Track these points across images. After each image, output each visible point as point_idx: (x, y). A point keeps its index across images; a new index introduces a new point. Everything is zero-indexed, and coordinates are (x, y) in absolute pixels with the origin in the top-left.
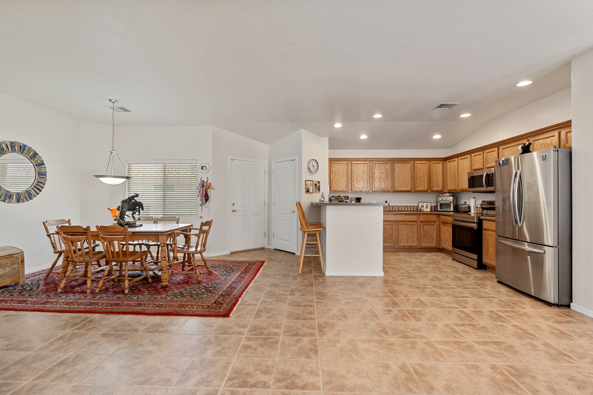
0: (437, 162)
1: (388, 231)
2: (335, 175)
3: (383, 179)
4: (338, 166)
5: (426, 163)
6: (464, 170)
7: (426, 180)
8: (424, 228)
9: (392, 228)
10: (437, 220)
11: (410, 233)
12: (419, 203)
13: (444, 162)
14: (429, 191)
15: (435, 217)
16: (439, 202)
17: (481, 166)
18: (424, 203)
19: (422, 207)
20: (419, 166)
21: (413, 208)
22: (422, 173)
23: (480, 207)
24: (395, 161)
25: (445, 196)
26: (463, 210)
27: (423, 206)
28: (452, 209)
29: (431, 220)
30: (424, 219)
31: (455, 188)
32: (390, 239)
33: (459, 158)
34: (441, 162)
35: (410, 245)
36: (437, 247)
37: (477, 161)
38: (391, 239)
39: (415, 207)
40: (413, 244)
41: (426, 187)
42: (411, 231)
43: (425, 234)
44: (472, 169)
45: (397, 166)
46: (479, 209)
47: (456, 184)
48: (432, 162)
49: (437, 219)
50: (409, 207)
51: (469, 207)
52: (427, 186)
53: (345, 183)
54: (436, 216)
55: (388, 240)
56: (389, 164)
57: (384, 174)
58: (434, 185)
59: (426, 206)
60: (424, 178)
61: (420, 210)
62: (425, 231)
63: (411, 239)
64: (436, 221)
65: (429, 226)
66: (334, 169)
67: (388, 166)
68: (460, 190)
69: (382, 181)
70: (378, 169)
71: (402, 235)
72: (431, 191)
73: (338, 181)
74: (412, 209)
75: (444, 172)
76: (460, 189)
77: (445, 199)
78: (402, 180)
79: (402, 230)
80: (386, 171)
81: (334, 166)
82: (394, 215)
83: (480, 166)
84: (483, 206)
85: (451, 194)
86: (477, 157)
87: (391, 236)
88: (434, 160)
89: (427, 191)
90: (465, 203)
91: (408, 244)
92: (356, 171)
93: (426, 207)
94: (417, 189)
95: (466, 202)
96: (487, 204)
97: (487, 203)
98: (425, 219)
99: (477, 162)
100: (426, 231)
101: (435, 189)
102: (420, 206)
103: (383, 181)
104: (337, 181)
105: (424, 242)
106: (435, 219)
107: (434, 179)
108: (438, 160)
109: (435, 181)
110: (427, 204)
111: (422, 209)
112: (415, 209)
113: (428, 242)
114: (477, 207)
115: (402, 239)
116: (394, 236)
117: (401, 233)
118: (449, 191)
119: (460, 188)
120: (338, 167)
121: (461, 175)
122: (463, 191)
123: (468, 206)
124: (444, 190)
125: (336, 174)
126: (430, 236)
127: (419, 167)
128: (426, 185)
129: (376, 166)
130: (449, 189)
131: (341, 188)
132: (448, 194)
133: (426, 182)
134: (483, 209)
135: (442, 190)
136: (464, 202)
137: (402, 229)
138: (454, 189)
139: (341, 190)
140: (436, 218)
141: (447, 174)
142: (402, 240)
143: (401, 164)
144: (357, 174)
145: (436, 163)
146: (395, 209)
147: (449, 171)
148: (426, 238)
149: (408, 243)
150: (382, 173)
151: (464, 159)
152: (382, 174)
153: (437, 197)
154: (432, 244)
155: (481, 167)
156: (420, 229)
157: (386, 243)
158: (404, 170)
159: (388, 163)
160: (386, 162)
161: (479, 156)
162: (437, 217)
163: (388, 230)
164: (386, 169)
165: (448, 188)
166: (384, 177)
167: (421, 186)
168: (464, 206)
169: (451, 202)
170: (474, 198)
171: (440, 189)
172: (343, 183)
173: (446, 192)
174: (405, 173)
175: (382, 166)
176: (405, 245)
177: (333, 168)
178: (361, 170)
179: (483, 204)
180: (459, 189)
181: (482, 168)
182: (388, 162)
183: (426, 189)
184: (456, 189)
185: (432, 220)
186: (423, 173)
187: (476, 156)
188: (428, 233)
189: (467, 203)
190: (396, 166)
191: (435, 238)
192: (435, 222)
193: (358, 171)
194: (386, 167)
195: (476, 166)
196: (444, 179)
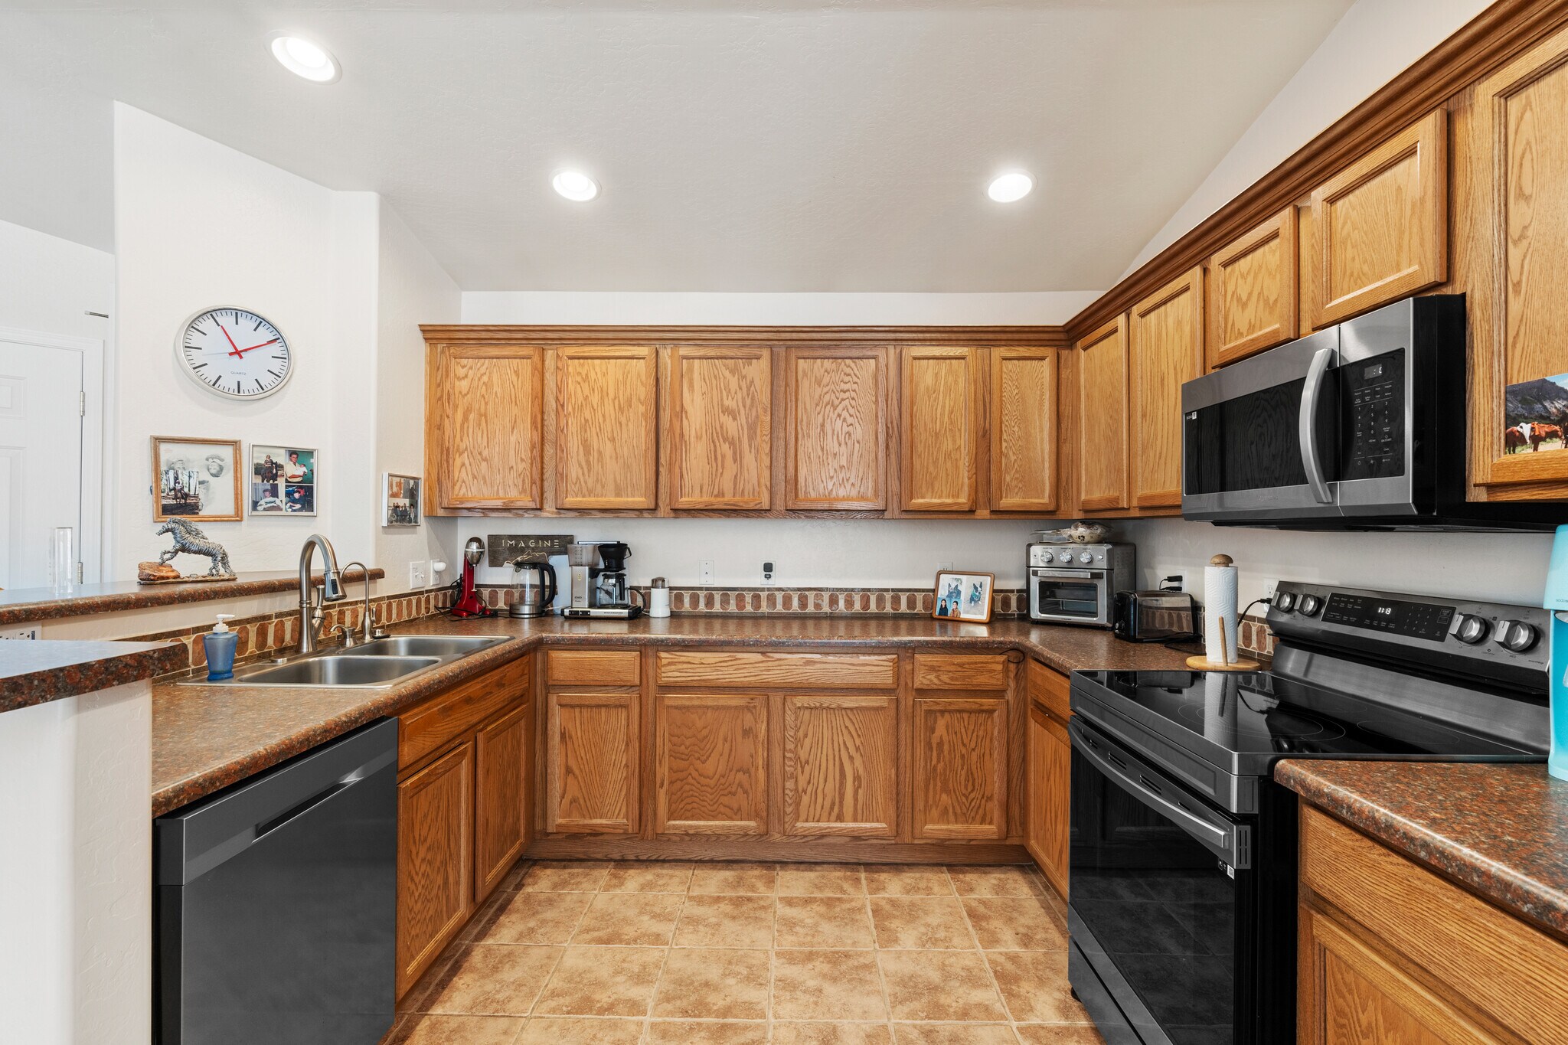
0: (1023, 351)
1: (727, 745)
2: (466, 419)
3: (732, 444)
4: (483, 369)
5: (963, 358)
6: (1163, 380)
7: (964, 452)
8: (933, 730)
9: (747, 727)
10: (1012, 684)
11: (851, 758)
12: (939, 574)
13: (1064, 353)
14: (983, 513)
15: (1000, 667)
16: (1035, 573)
17: (1277, 326)
18: (964, 578)
19: (950, 596)
20: (930, 371)
21: (911, 603)
22: (942, 415)
23: (1260, 620)
24: (798, 347)
25: (1070, 540)
26: (1162, 624)
27: (955, 593)
28: (1102, 618)
29: (975, 682)
30: (932, 677)
31: (1113, 493)
32: (734, 794)
33: (1136, 310)
34: (1049, 352)
35: (853, 830)
36: (1008, 842)
37: (1244, 298)
38: (746, 792)
39: (919, 596)
40: (868, 825)
41: (966, 488)
42: (857, 749)
43: (940, 766)
44: (1215, 359)
45: (805, 374)
46: (1255, 627)
47: (1119, 471)
48: (998, 352)
49: (1012, 675)
50: (888, 596)
51: (1196, 608)
52: (970, 486)
53: (521, 466)
54: (1003, 658)
55: (725, 800)
56: (764, 363)
57: (735, 419)
58: (1008, 479)
59: (971, 590)
60: (954, 441)
61: (944, 610)
62: (940, 744)
63: (856, 793)
64: (1004, 691)
65: (966, 716)
66: (464, 385)
67: (759, 370)
68: (1142, 508)
69: (723, 456)
70: (705, 389)
71: (807, 768)
72: (993, 512)
73: (485, 453)
74: (904, 608)
75: (1062, 408)
76: (1140, 499)
77: (1065, 557)
78: (836, 450)
79: (807, 742)
80: (748, 402)
81: (461, 372)
82: (763, 653)
83: (1274, 325)
84: (1283, 618)
85: (1098, 531)
86: (1243, 264)
87: (740, 775)
88: (1009, 343)
89: (972, 511)
90: (1175, 584)
91: (838, 825)
92: (581, 399)
93: (972, 599)
94: (918, 501)
95: (1179, 579)
96: (1314, 614)
97: (1319, 602)
98: (937, 677)
99: (1244, 306)
100: (946, 747)
101: (1009, 501)
102: (943, 593)
103: (729, 453)
104: (480, 454)
105: (935, 813)
106: (1000, 676)
107: (1009, 446)
108: (1029, 343)
109: (1013, 458)
110: (977, 580)
111: (951, 607)
112: (919, 608)
113: (955, 814)
114: (1243, 616)
115: (805, 791)
116: (761, 774)
117: (803, 754)
118: (1086, 511)
119: (1139, 493)
120: (485, 379)
121: (1144, 416)
122: (1158, 512)
123: (1188, 604)
124: (1063, 506)
125: (471, 417)
126: (970, 774)
127: (929, 379)
128: (966, 481)
129: (691, 370)
130: (1084, 502)
131: (501, 494)
132: (1082, 530)
133: (964, 461)
134: (1287, 638)
135: (1051, 508)
136: (1170, 579)
137: (806, 736)
138: (1110, 500)
139: (499, 504)
140: (1006, 670)
141: (1076, 419)
142: (805, 799)
143: (827, 363)
144: (587, 414)
145: (1019, 359)
146: (817, 606)
147: (1087, 396)
148: (945, 789)
149: (840, 818)
150: (726, 411)
151: (1164, 302)
152: (727, 420)
153: (1030, 545)
154: (983, 822)
155: (1276, 332)
156: (909, 734)
157: (715, 818)
158: (842, 395)
159: (758, 358)
160: (745, 351)
161: (1260, 251)
162: (1012, 667)
163: (725, 740)
164: (748, 389)
165: (1083, 497)
166: (736, 435)
167: (937, 485)
168: (1167, 602)
169: (1097, 576)
170: (1227, 561)
171: (1043, 499)
172: (513, 463)
173: (1075, 517)
174: (852, 411)
175: (727, 373)
176: (821, 829)
177: (457, 383)
178: (611, 395)
179: (1290, 610)
180: (1135, 503)
181: (1283, 337)
182: (756, 351)
183: (963, 500)
184: (1117, 499)
185: (983, 680)
186: (951, 412)
187: (1242, 262)
188: (958, 761)
189: (1186, 587)
190: (804, 371)
191: (996, 786)
192: (998, 693)
193: (595, 400)
194: (744, 377)
195: (1241, 334)
196: (1066, 449)
